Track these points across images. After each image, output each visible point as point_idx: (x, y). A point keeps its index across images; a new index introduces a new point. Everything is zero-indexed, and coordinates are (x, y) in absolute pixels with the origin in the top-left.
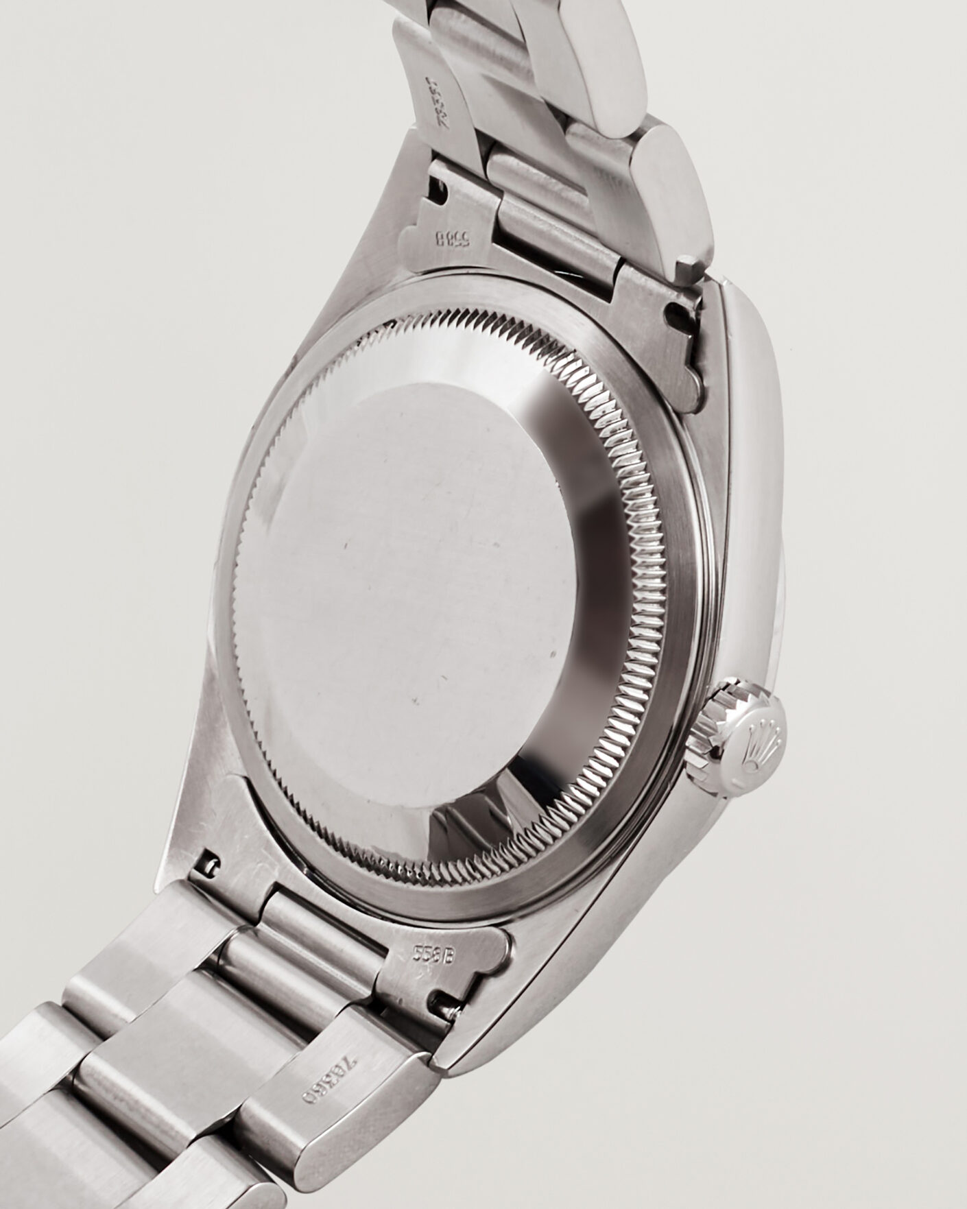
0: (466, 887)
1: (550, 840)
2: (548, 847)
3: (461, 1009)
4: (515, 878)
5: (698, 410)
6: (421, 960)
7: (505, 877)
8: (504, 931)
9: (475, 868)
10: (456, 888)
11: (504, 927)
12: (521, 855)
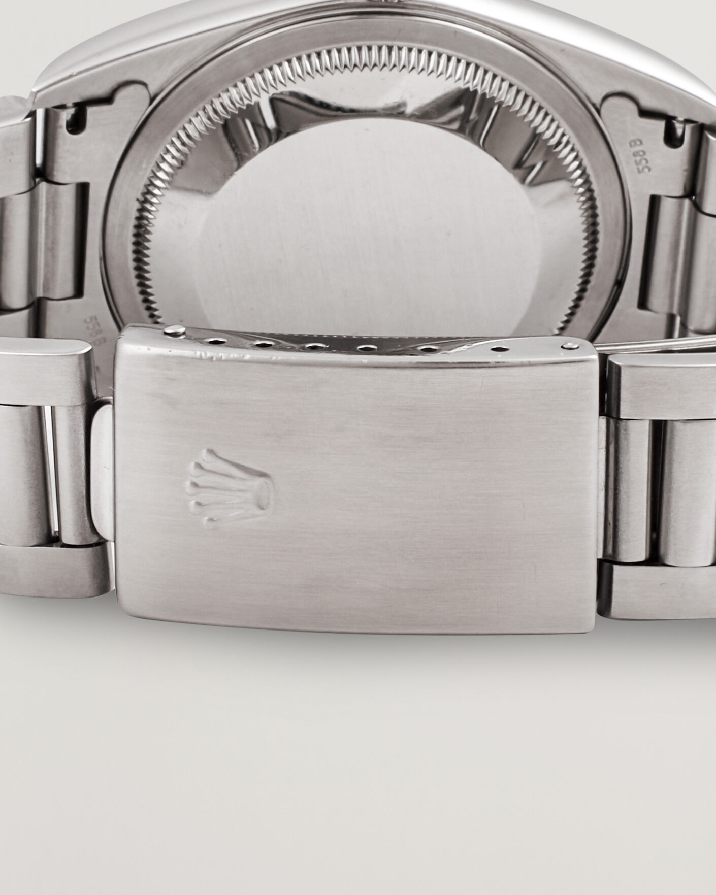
0: (578, 147)
1: (514, 90)
2: (520, 89)
3: (674, 118)
4: (555, 108)
5: (145, 84)
6: (648, 165)
7: (557, 116)
8: (601, 105)
9: (559, 143)
10: (582, 155)
11: (598, 106)
12: (535, 109)
